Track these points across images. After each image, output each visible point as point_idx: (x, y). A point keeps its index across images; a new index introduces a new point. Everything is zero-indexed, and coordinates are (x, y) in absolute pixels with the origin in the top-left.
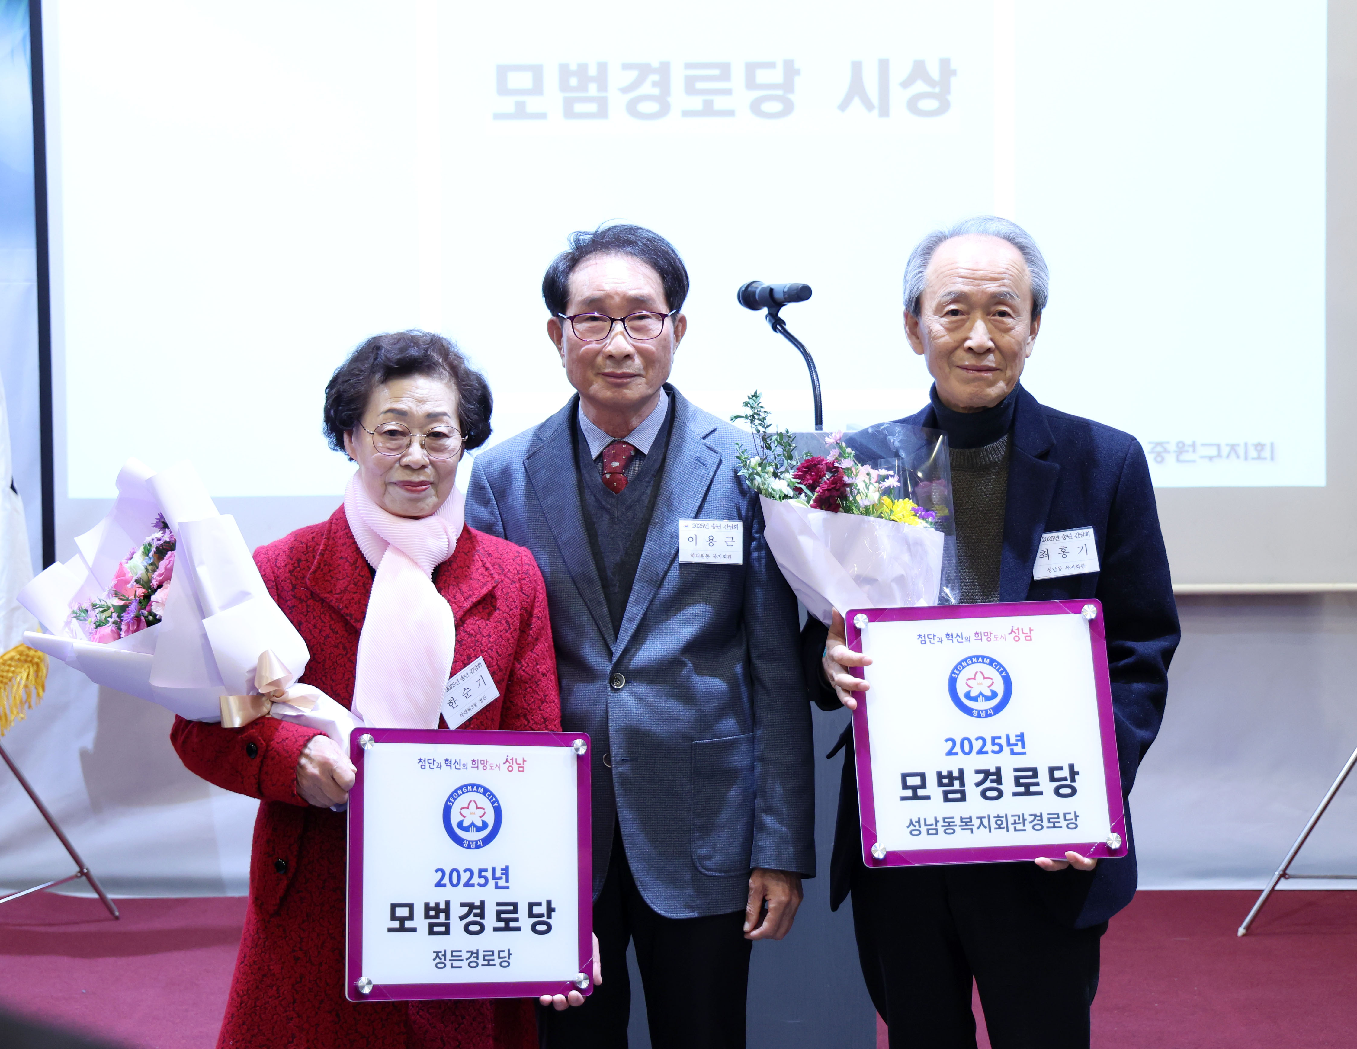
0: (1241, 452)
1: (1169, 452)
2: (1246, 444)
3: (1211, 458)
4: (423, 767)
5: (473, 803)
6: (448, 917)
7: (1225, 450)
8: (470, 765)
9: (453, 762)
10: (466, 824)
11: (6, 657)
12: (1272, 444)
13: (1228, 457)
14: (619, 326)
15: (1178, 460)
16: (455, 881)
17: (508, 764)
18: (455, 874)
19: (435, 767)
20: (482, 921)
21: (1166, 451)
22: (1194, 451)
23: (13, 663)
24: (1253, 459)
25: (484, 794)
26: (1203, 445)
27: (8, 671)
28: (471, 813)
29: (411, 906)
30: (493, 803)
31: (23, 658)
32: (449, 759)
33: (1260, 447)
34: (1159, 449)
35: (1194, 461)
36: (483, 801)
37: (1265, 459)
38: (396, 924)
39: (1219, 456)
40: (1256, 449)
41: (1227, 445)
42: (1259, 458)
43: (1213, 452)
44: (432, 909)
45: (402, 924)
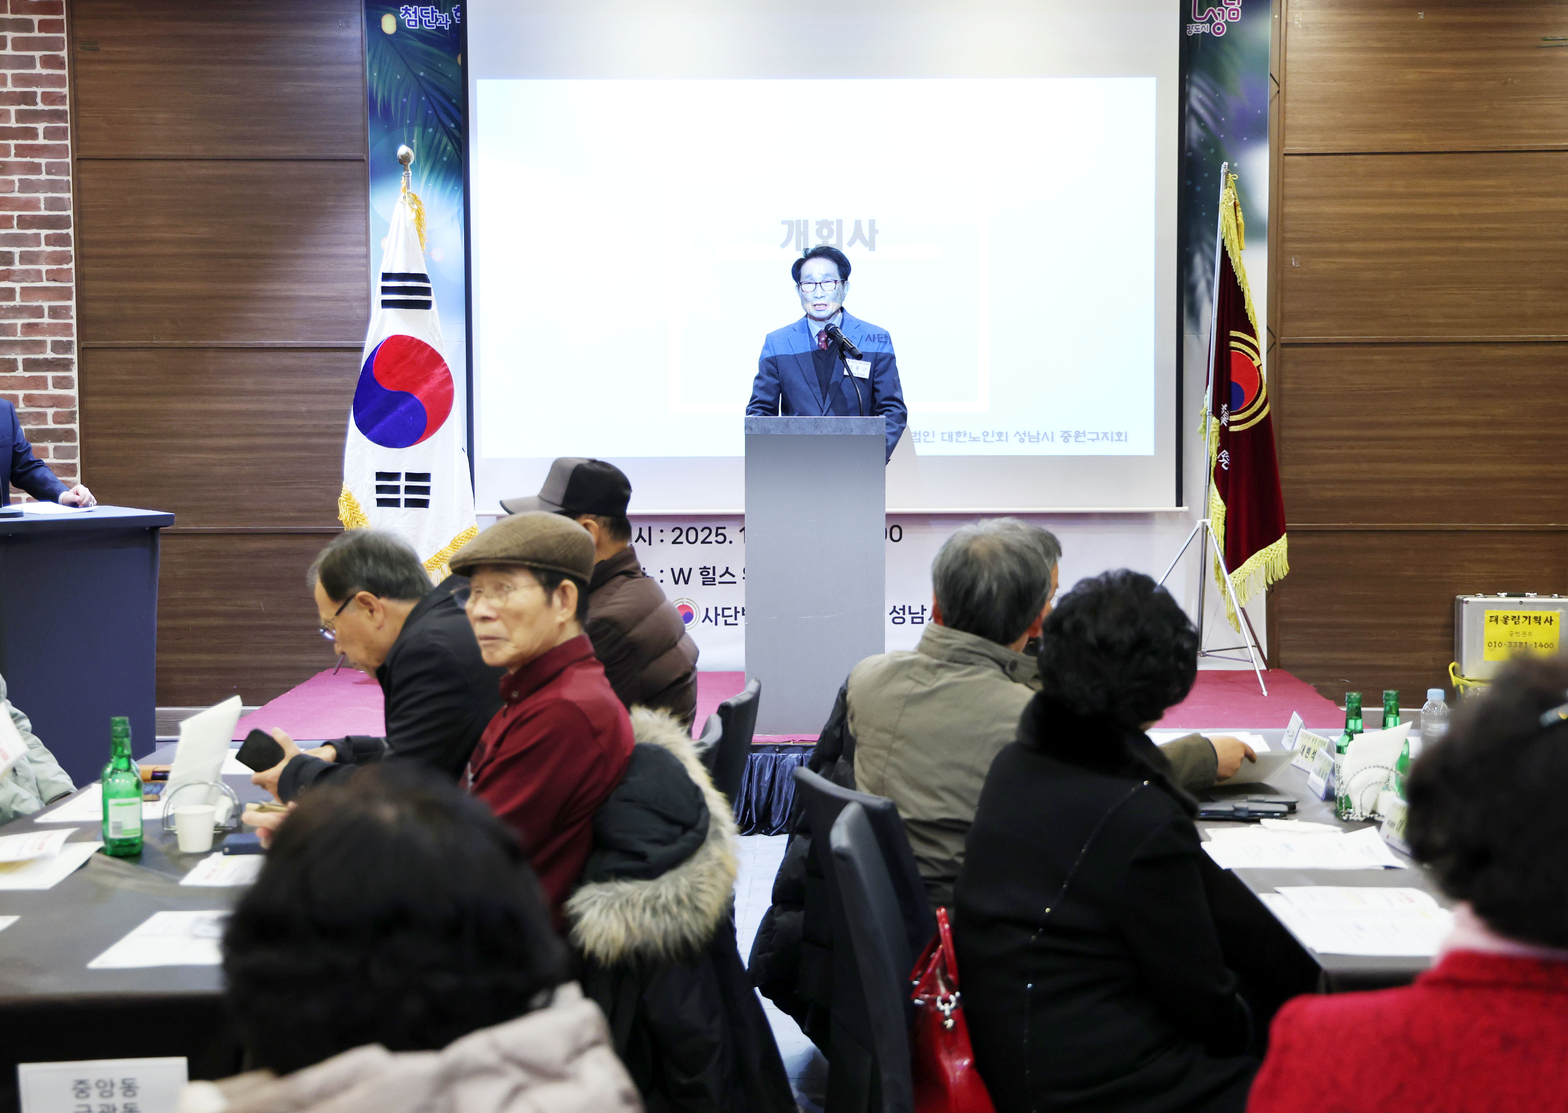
0: (1110, 437)
1: (1071, 436)
2: (1112, 433)
3: (1093, 440)
7: (1101, 436)
11: (460, 536)
12: (1126, 432)
13: (1102, 439)
15: (1076, 441)
21: (1070, 436)
22: (1084, 436)
23: (464, 539)
24: (1116, 440)
26: (1089, 433)
27: (461, 543)
31: (468, 536)
33: (1119, 434)
34: (1066, 435)
35: (1085, 442)
37: (1122, 440)
39: (1098, 439)
40: (1117, 436)
41: (1102, 433)
42: (1119, 440)
43: (1095, 436)
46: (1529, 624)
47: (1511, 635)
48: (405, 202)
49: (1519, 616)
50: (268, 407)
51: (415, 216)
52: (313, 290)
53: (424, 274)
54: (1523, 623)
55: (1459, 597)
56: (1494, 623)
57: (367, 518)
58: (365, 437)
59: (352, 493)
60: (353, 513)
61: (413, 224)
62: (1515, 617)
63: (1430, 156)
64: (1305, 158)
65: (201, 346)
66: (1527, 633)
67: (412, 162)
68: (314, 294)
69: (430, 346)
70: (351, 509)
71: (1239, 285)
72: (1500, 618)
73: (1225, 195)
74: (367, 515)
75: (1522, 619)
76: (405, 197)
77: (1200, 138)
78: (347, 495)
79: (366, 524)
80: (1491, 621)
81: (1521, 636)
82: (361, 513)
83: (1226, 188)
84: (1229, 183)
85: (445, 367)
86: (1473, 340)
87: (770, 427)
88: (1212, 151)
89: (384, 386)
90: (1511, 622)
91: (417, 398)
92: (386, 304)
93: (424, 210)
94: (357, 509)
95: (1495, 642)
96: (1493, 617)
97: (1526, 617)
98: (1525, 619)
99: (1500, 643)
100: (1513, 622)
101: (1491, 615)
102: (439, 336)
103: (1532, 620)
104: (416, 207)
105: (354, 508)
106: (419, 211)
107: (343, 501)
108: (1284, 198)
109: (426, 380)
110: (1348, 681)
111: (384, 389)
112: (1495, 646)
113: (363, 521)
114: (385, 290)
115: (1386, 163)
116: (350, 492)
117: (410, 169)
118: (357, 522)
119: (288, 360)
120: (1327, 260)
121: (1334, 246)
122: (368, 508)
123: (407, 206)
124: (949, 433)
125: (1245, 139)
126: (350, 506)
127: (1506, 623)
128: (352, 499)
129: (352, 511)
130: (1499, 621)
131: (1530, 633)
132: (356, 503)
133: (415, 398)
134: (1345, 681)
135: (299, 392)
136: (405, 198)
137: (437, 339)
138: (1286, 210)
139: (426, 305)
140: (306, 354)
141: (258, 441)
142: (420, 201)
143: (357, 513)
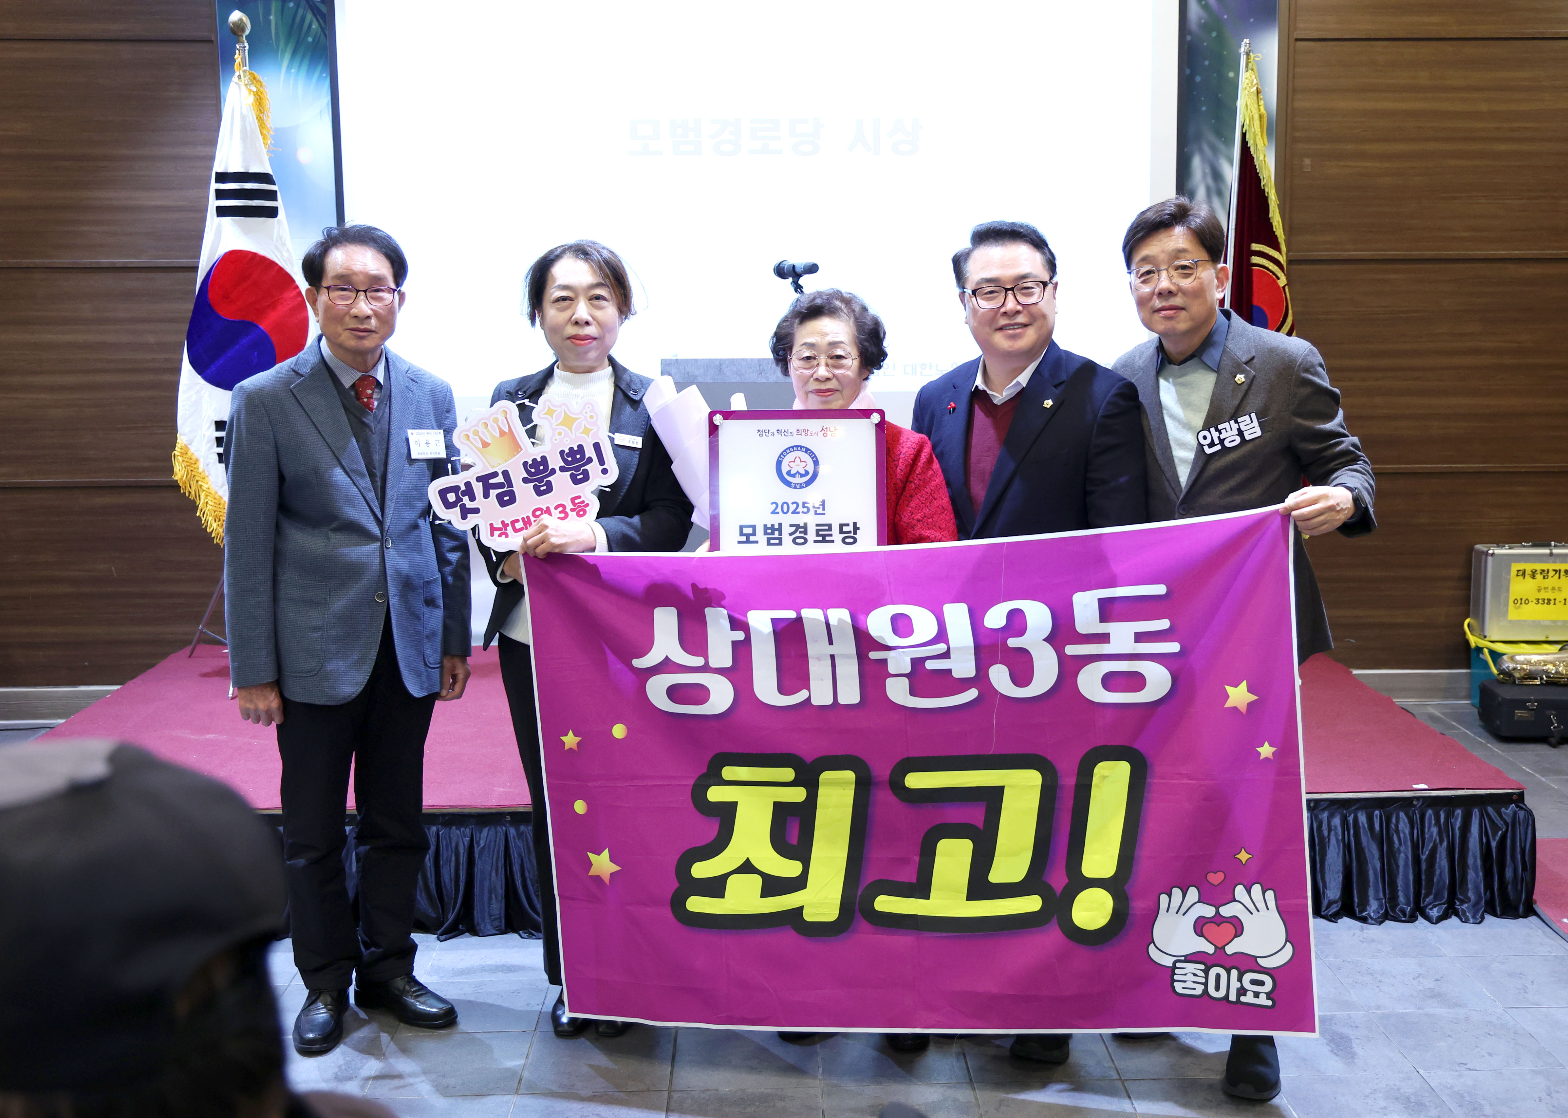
4: (761, 435)
5: (798, 458)
6: (780, 534)
8: (795, 432)
9: (783, 431)
10: (792, 472)
14: (362, 295)
16: (785, 510)
17: (823, 432)
18: (785, 506)
19: (769, 435)
20: (805, 536)
25: (806, 452)
28: (797, 465)
29: (754, 527)
30: (812, 458)
32: (780, 429)
36: (805, 457)
38: (744, 539)
44: (769, 528)
45: (748, 538)
46: (1559, 578)
47: (1539, 591)
48: (240, 83)
49: (1548, 570)
50: (111, 338)
51: (253, 100)
52: (156, 199)
53: (268, 174)
54: (1552, 577)
55: (1478, 547)
56: (1521, 578)
57: (207, 476)
58: (199, 377)
59: (189, 447)
60: (192, 471)
61: (251, 110)
62: (1544, 571)
63: (1455, 43)
64: (1318, 44)
65: (24, 266)
66: (1556, 588)
67: (247, 32)
68: (159, 203)
69: (277, 264)
70: (188, 466)
71: (1263, 188)
72: (1528, 572)
73: (1246, 79)
74: (207, 474)
75: (1552, 573)
76: (239, 77)
77: (1200, 19)
78: (182, 449)
79: (207, 483)
80: (1517, 576)
81: (1550, 592)
82: (201, 470)
83: (1247, 71)
84: (1250, 65)
85: (297, 291)
86: (1499, 257)
87: (697, 373)
88: (1214, 34)
89: (221, 314)
90: (1539, 577)
91: (263, 329)
92: (222, 212)
93: (267, 93)
94: (195, 466)
95: (1521, 599)
96: (1520, 570)
97: (1556, 571)
98: (1554, 572)
99: (1527, 599)
100: (1542, 576)
101: (1519, 569)
102: (288, 251)
103: (1562, 573)
104: (254, 89)
105: (191, 464)
106: (259, 93)
107: (178, 456)
108: (1294, 91)
109: (273, 306)
110: (1354, 641)
111: (220, 317)
112: (1521, 604)
113: (203, 480)
114: (220, 195)
115: (1409, 51)
116: (185, 445)
117: (246, 41)
118: (197, 481)
119: (132, 282)
120: (1342, 163)
121: (1350, 147)
122: (207, 465)
123: (243, 87)
124: (912, 365)
125: (1252, 20)
126: (187, 462)
127: (1533, 577)
128: (189, 453)
129: (190, 469)
130: (1527, 576)
131: (1559, 588)
132: (194, 458)
133: (260, 328)
134: (1349, 641)
135: (144, 321)
136: (241, 78)
137: (286, 254)
138: (1297, 105)
139: (272, 213)
140: (152, 275)
141: (99, 378)
142: (261, 82)
143: (196, 470)
